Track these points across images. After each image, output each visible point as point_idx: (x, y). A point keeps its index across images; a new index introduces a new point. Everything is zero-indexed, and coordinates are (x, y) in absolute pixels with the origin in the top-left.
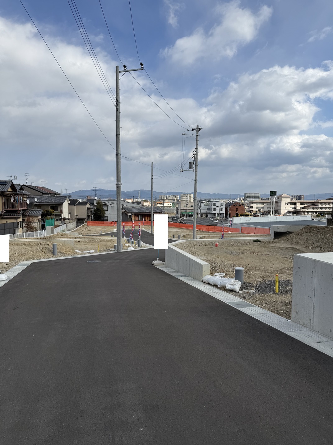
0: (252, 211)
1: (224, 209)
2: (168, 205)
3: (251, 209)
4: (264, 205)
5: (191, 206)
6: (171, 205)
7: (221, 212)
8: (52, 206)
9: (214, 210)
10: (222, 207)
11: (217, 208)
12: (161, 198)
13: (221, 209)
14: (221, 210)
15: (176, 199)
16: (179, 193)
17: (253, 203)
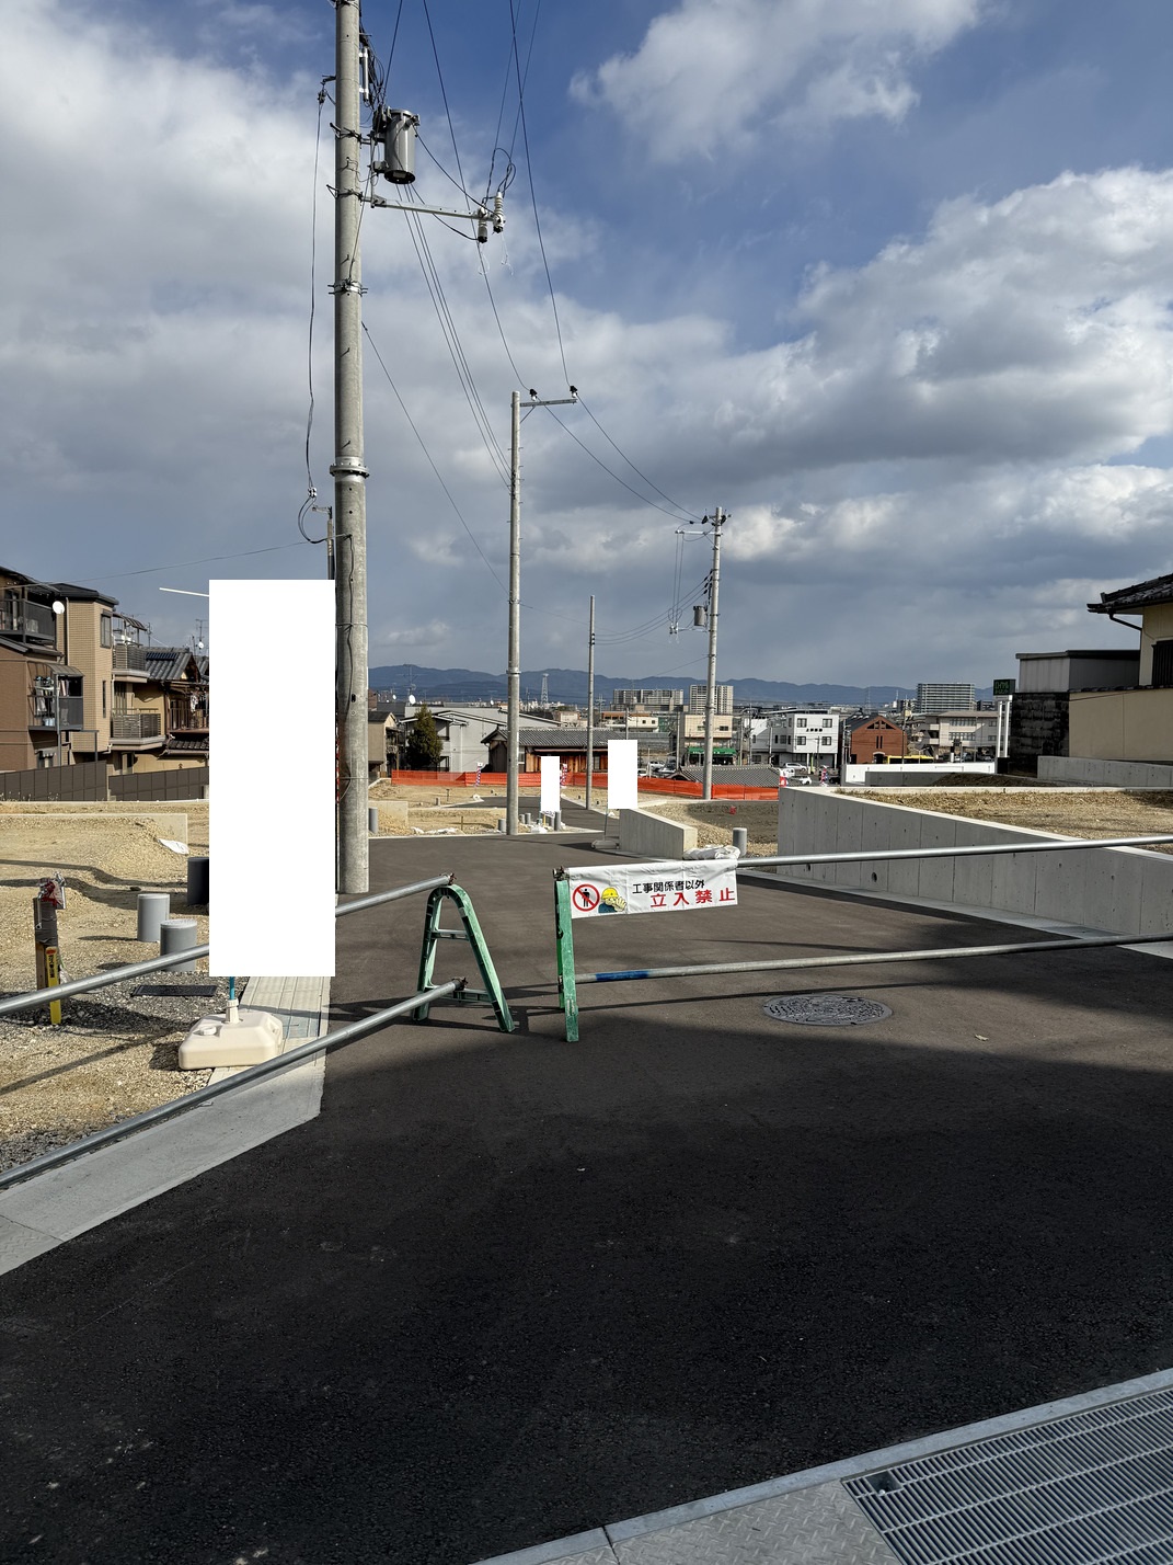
0: (937, 746)
1: (835, 738)
2: (644, 722)
3: (933, 741)
4: (979, 726)
5: (722, 728)
6: (653, 722)
7: (824, 750)
9: (801, 741)
10: (827, 732)
11: (809, 735)
12: (621, 699)
13: (825, 741)
14: (825, 743)
15: (672, 702)
16: (684, 683)
17: (938, 720)
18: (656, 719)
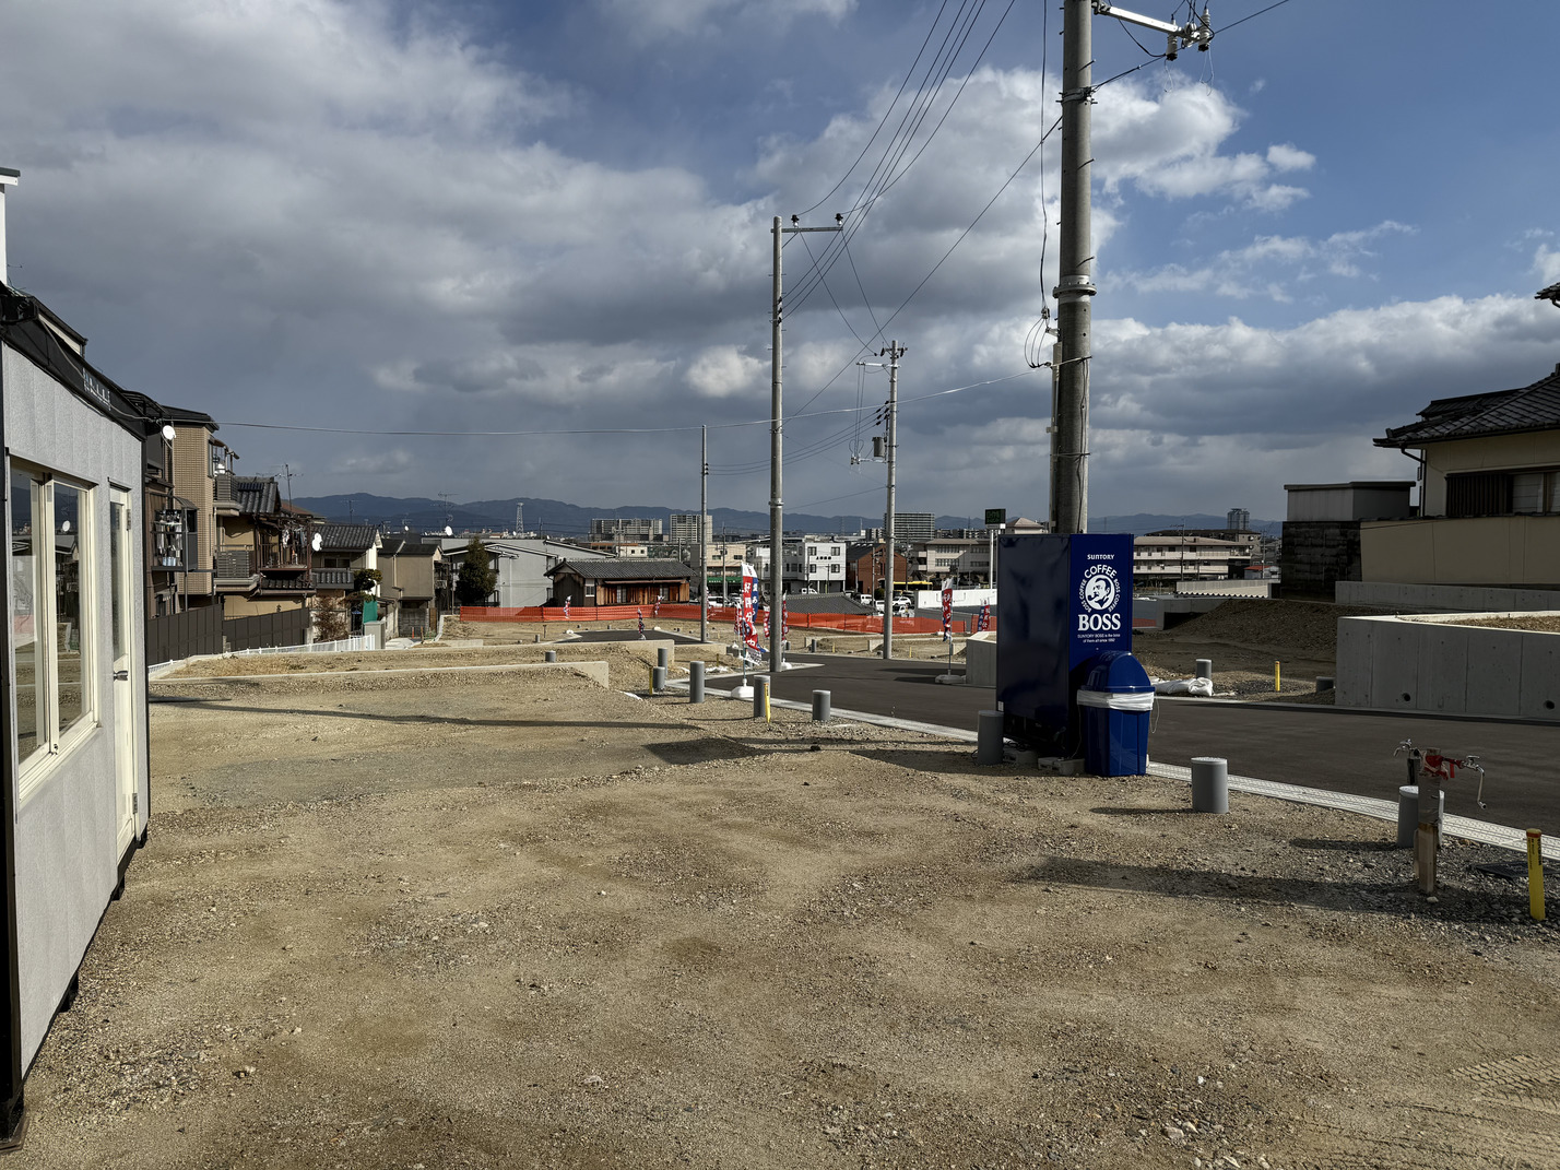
0: (925, 572)
1: (843, 565)
2: (633, 552)
3: (921, 568)
4: (961, 552)
5: (736, 557)
6: (642, 552)
7: (834, 577)
8: (329, 557)
9: (813, 568)
10: (835, 560)
11: (819, 563)
12: (599, 527)
13: (834, 568)
14: (834, 571)
15: (651, 533)
16: (661, 512)
17: (925, 548)
18: (645, 549)
